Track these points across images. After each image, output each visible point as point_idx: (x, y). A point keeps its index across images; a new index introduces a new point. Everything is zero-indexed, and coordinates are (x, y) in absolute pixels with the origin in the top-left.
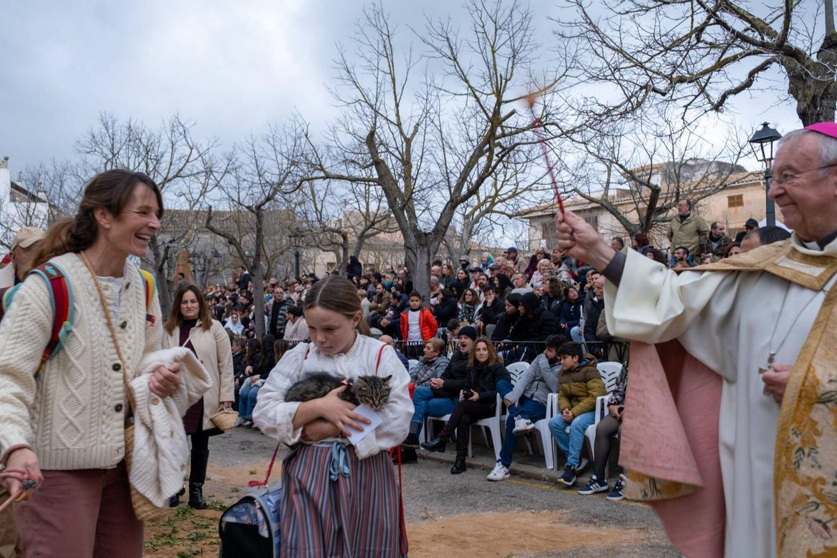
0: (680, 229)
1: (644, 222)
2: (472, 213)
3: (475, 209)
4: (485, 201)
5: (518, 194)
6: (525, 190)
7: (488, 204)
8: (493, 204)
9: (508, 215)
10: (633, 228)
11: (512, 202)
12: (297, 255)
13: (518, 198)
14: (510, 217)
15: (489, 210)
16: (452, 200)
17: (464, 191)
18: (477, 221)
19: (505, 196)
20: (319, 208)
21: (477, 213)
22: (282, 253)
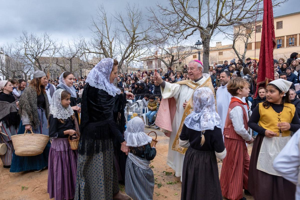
0: (179, 66)
1: (170, 64)
2: (128, 60)
3: (129, 59)
4: (131, 57)
5: (140, 55)
6: (142, 54)
7: (132, 58)
8: (133, 58)
9: (137, 61)
10: (168, 65)
11: (138, 57)
12: (81, 71)
13: (140, 56)
14: (138, 61)
15: (132, 60)
16: (122, 59)
17: (126, 56)
18: (129, 63)
19: (137, 56)
20: (87, 58)
21: (129, 60)
22: (77, 70)
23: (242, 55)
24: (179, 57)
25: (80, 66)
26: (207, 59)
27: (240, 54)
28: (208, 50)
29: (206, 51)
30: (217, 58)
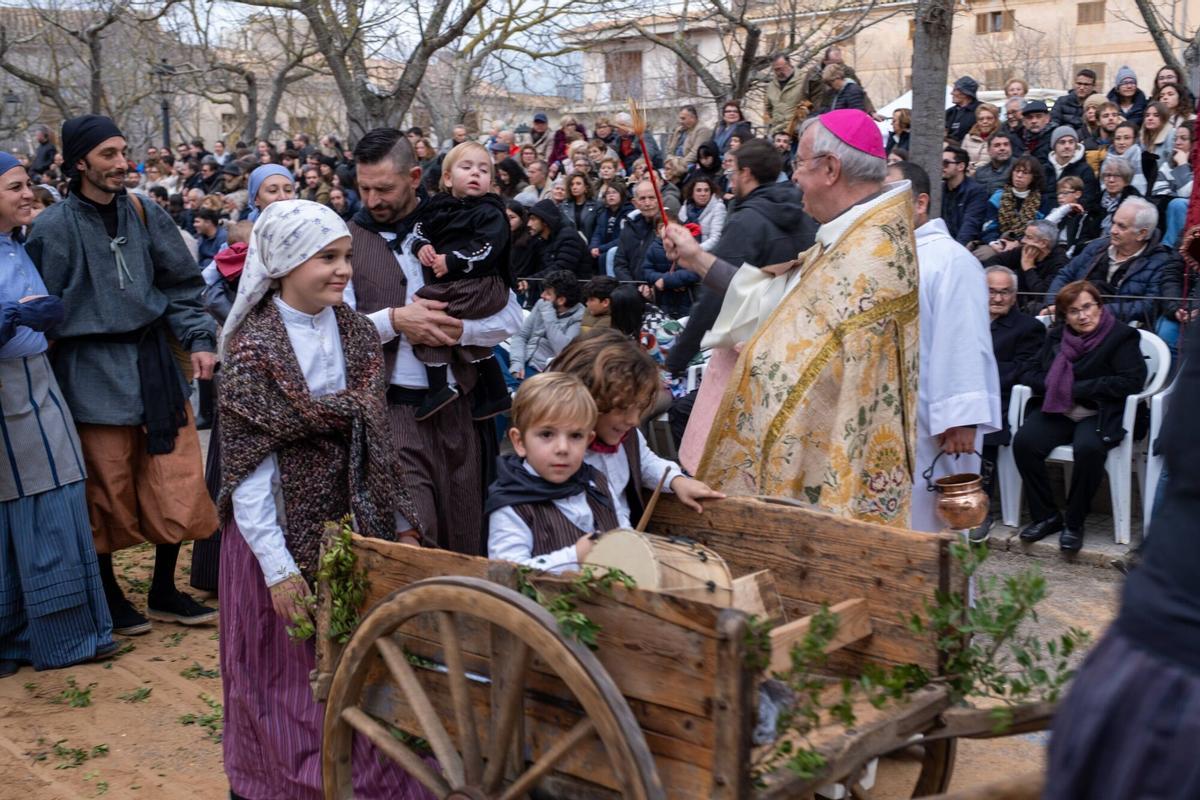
1: (737, 82)
2: (471, 48)
3: (476, 42)
4: (493, 27)
5: (548, 18)
6: (559, 11)
7: (497, 34)
8: (506, 34)
9: (530, 54)
10: (720, 91)
11: (538, 29)
12: (166, 107)
13: (547, 23)
14: (535, 56)
15: (498, 45)
16: (423, 43)
18: (478, 63)
19: (528, 20)
20: (203, 24)
21: (480, 46)
22: (137, 102)
23: (1189, 36)
24: (792, 37)
25: (161, 73)
26: (936, 69)
27: (1174, 34)
28: (942, 12)
29: (933, 16)
30: (1065, 45)
